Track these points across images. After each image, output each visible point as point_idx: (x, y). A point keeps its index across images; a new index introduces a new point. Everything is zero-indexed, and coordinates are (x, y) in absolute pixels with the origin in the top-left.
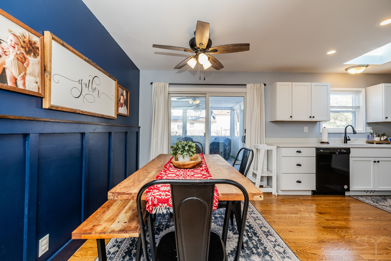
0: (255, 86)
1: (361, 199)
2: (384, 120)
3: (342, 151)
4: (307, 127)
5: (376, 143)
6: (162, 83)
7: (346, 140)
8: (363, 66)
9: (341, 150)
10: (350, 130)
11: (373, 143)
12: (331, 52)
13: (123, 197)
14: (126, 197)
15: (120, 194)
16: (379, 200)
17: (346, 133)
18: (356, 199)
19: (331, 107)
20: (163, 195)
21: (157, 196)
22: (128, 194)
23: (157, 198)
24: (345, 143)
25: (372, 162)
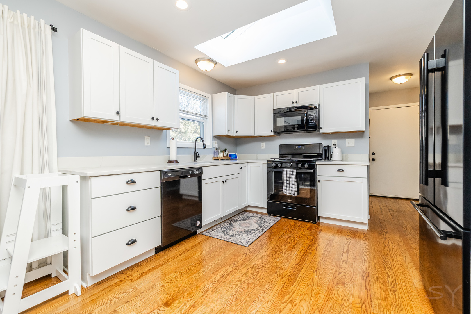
2: (227, 133)
3: (195, 172)
4: (149, 138)
5: (222, 160)
7: (196, 157)
9: (192, 172)
10: (199, 144)
11: (218, 160)
17: (195, 148)
18: (208, 236)
24: (194, 161)
25: (221, 182)
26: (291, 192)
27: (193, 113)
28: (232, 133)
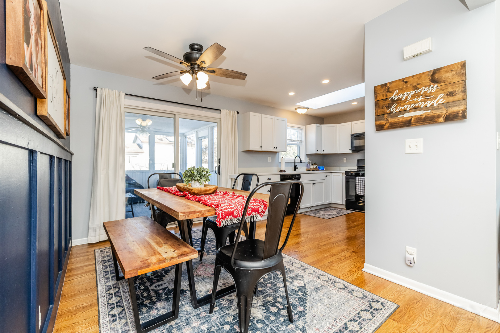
0: (229, 112)
1: (307, 213)
2: (316, 152)
3: (296, 176)
4: (270, 157)
5: (312, 170)
6: (116, 92)
7: (295, 168)
8: (305, 108)
9: (293, 176)
10: (298, 160)
11: (310, 170)
12: (292, 94)
13: (194, 216)
14: (196, 215)
15: (191, 213)
16: (316, 212)
17: (295, 163)
18: (304, 215)
19: (288, 140)
20: (229, 209)
21: (224, 210)
22: (198, 212)
23: (224, 212)
24: (294, 171)
25: (312, 184)
26: (361, 193)
27: (293, 140)
28: (320, 152)
